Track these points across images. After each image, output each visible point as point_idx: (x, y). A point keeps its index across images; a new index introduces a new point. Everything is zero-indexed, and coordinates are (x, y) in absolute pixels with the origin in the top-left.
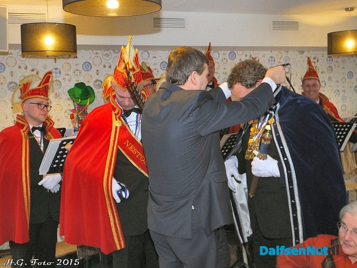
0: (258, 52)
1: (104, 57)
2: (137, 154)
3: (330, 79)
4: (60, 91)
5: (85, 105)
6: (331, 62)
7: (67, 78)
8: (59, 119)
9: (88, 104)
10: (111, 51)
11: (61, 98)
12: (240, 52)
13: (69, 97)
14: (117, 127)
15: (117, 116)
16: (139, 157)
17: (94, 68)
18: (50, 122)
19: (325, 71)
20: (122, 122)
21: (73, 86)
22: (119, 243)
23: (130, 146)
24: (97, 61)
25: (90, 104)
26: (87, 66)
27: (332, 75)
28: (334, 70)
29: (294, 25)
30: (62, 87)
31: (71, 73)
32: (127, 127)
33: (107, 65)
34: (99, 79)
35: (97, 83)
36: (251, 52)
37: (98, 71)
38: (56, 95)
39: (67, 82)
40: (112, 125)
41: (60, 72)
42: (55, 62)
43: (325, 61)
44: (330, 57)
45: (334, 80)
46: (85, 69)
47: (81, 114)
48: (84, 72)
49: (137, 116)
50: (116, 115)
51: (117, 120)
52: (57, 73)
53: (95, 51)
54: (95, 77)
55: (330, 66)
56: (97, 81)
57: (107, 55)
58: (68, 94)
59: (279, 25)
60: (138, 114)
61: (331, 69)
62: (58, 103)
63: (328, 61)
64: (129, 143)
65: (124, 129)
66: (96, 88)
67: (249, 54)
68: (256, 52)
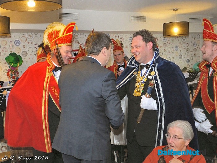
0: (123, 34)
1: (28, 37)
2: (57, 96)
3: (165, 50)
4: (0, 58)
5: (16, 67)
6: (165, 41)
9: (18, 66)
10: (33, 33)
12: (112, 35)
15: (50, 70)
17: (22, 44)
19: (162, 46)
20: (52, 74)
22: (48, 149)
23: (54, 90)
24: (24, 39)
25: (19, 66)
26: (18, 42)
27: (166, 48)
28: (167, 45)
29: (144, 19)
30: (2, 55)
31: (7, 47)
32: (55, 78)
33: (30, 42)
34: (25, 50)
35: (24, 53)
36: (119, 34)
37: (24, 45)
39: (5, 52)
43: (162, 40)
44: (165, 38)
45: (167, 51)
46: (16, 44)
47: (14, 72)
48: (15, 46)
51: (49, 72)
53: (22, 33)
54: (23, 50)
55: (165, 43)
56: (24, 52)
57: (30, 36)
59: (134, 19)
61: (165, 45)
63: (164, 40)
64: (54, 88)
65: (52, 79)
66: (23, 56)
67: (117, 36)
68: (122, 35)
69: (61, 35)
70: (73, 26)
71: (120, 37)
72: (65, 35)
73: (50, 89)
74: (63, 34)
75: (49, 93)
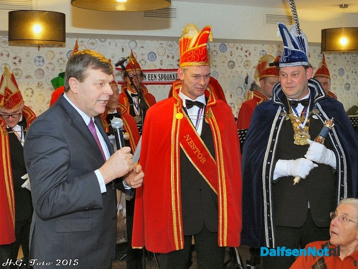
0: (249, 45)
1: (89, 45)
2: (195, 150)
4: (43, 80)
7: (51, 67)
8: (40, 110)
10: (97, 40)
11: (43, 88)
12: (231, 45)
13: (52, 87)
14: (177, 120)
15: (179, 109)
16: (197, 153)
18: (31, 114)
20: (184, 115)
21: (56, 75)
22: (178, 244)
23: (189, 141)
29: (288, 19)
30: (45, 76)
31: (54, 61)
32: (189, 120)
36: (242, 45)
38: (38, 84)
39: (50, 71)
40: (173, 118)
41: (43, 61)
42: (39, 49)
43: (317, 57)
49: (199, 111)
50: (177, 107)
51: (178, 112)
52: (39, 62)
58: (51, 84)
59: (272, 19)
60: (200, 108)
62: (40, 93)
63: (320, 57)
64: (189, 138)
65: (185, 123)
67: (240, 47)
68: (247, 45)
69: (191, 47)
70: (208, 32)
71: (244, 49)
72: (197, 47)
73: (182, 139)
74: (194, 46)
75: (181, 145)
